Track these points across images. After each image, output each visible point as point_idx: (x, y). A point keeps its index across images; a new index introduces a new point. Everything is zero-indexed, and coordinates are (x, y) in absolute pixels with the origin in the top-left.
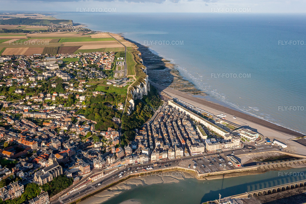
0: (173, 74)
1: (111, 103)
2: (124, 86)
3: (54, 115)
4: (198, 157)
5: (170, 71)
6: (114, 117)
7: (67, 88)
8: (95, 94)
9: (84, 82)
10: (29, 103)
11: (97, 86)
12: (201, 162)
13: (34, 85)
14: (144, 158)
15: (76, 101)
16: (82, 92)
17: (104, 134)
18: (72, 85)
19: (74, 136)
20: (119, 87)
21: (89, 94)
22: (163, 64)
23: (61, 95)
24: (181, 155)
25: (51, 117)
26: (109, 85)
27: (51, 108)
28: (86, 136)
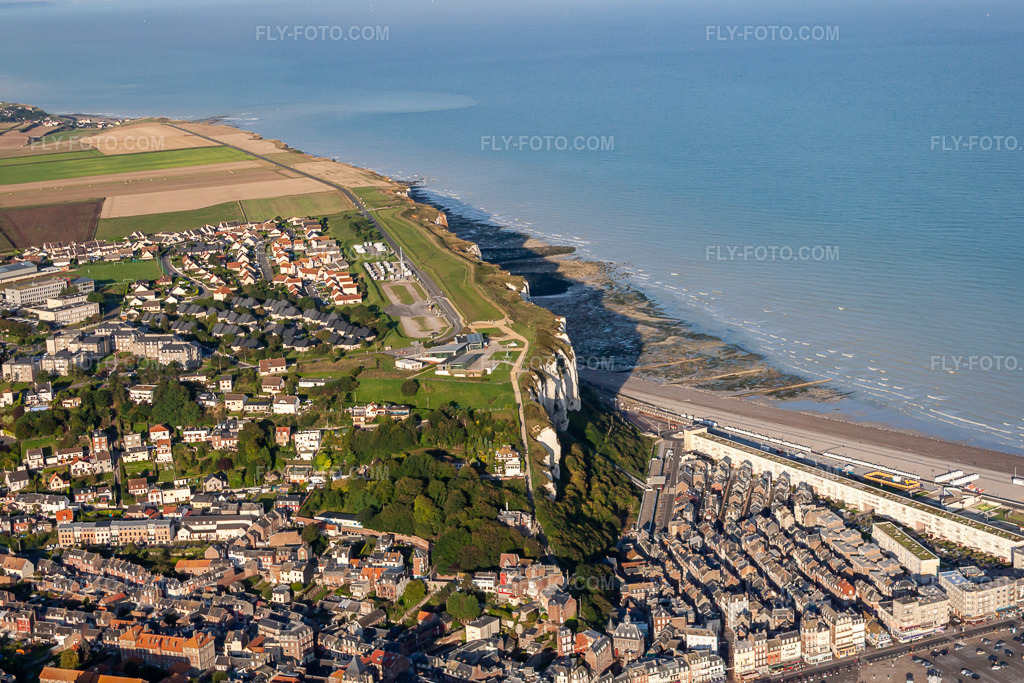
0: (622, 310)
1: (456, 451)
2: (489, 372)
3: (208, 527)
4: (927, 645)
5: (596, 296)
6: (504, 509)
7: (208, 399)
8: (363, 419)
9: (279, 369)
10: (57, 484)
11: (358, 379)
12: (951, 660)
13: (40, 402)
14: (708, 663)
15: (280, 457)
16: (293, 412)
17: (492, 585)
18: (226, 386)
19: (345, 603)
20: (467, 378)
21: (331, 420)
22: (540, 264)
23: (191, 436)
24: (855, 642)
25: (196, 535)
26: (414, 372)
27: (170, 497)
28: (401, 602)
